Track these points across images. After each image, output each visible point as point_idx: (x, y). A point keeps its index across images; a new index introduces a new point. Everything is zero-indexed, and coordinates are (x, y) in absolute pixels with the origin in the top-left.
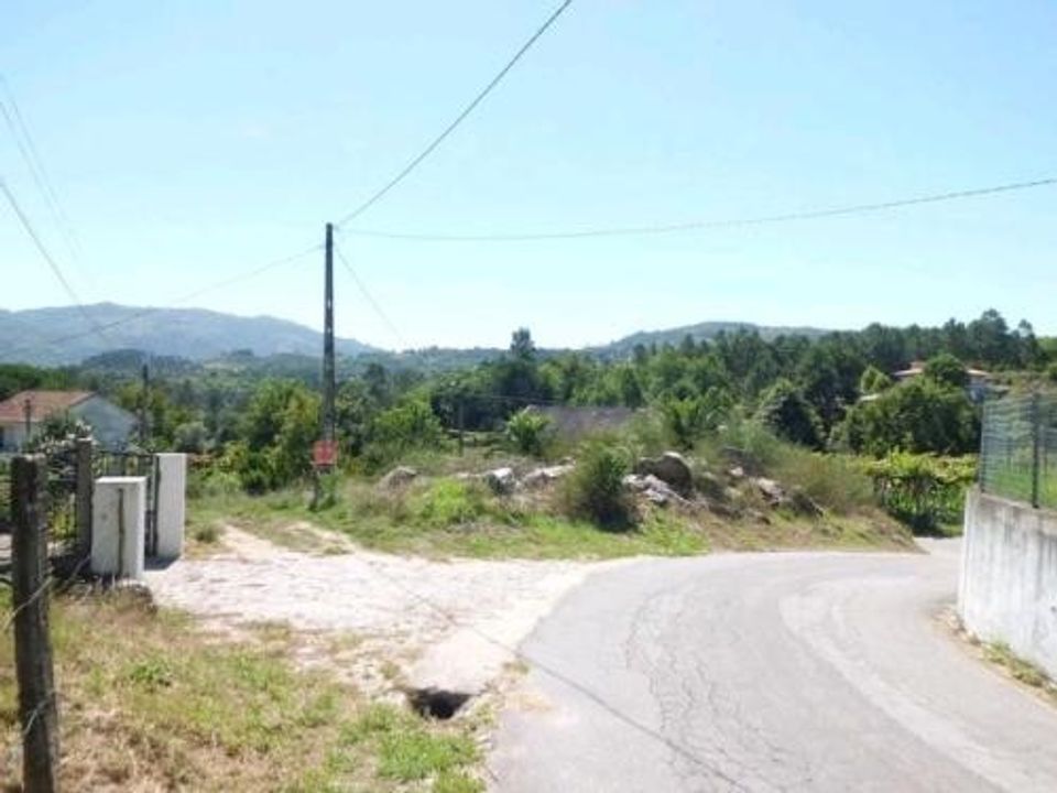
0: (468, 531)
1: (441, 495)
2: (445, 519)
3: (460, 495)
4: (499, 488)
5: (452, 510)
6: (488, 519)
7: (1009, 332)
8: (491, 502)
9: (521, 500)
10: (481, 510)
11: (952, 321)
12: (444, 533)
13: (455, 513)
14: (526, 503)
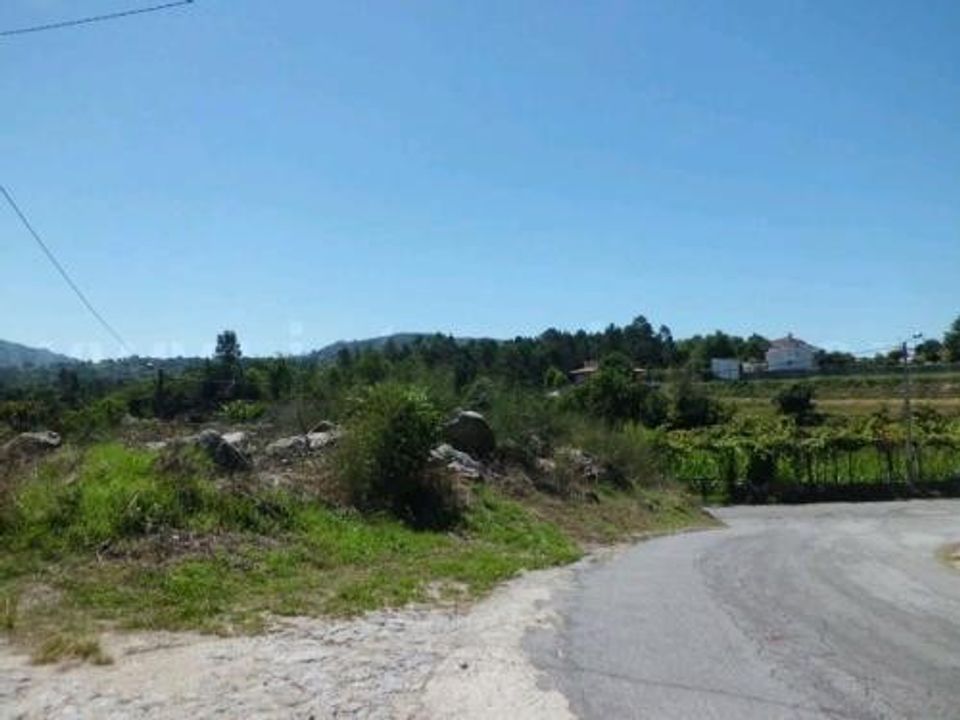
0: (163, 551)
1: (102, 477)
2: (105, 527)
3: (144, 474)
4: (229, 461)
5: (125, 503)
6: (210, 521)
7: (653, 336)
8: (216, 487)
9: (276, 481)
10: (193, 502)
11: (612, 325)
12: (102, 562)
13: (133, 511)
14: (282, 485)
